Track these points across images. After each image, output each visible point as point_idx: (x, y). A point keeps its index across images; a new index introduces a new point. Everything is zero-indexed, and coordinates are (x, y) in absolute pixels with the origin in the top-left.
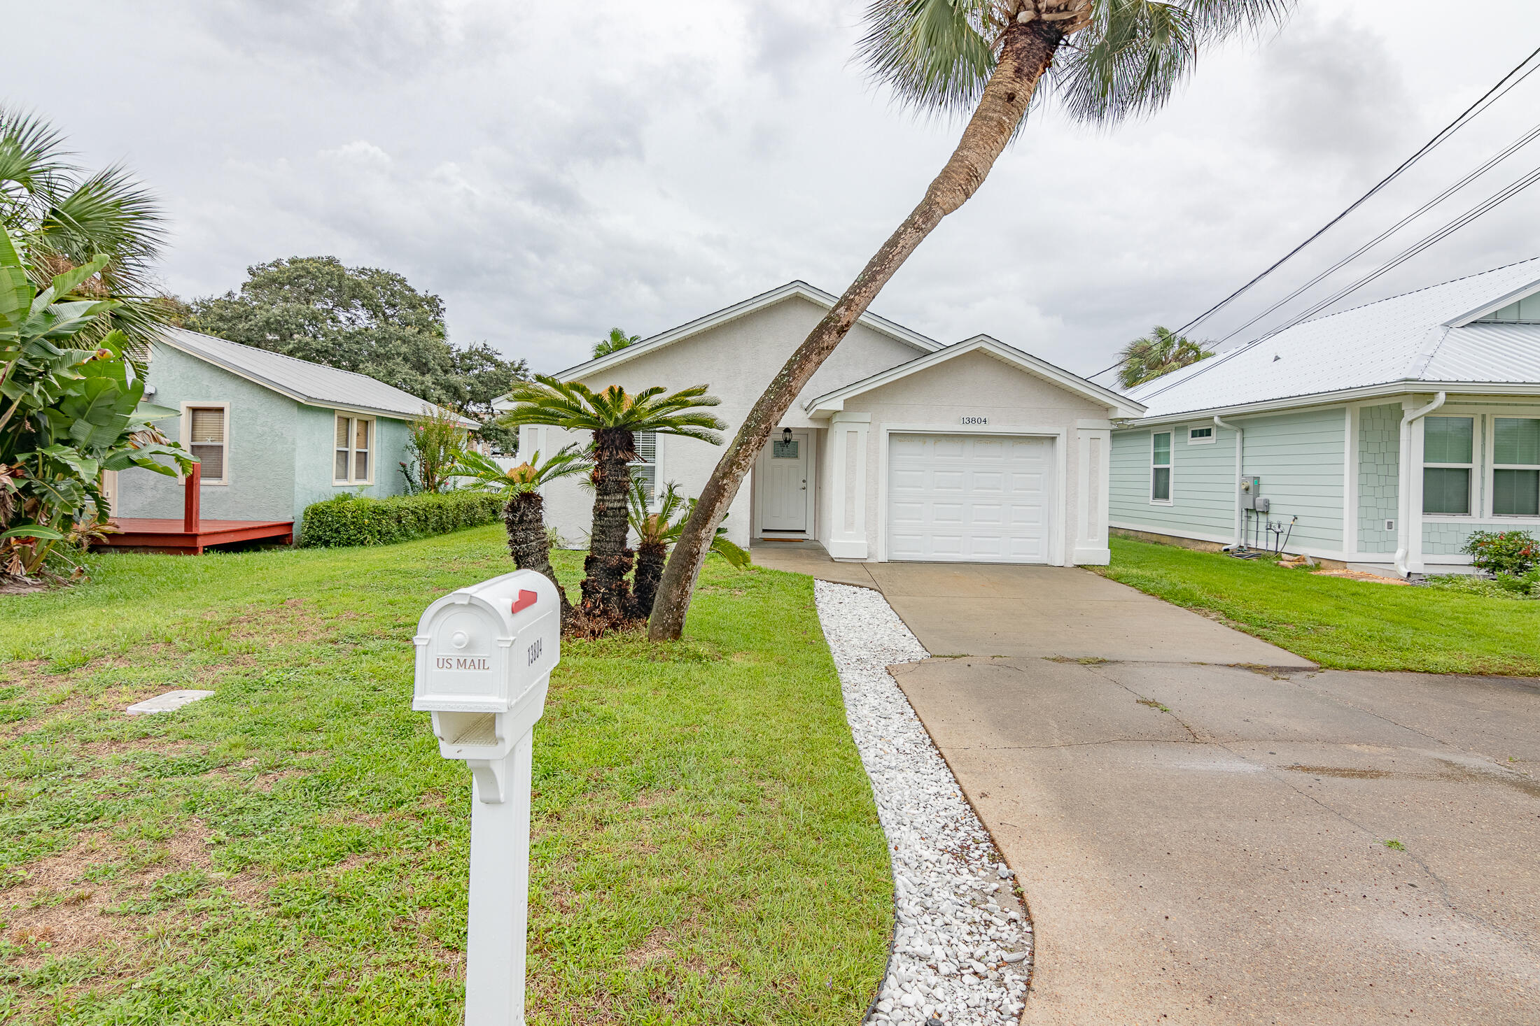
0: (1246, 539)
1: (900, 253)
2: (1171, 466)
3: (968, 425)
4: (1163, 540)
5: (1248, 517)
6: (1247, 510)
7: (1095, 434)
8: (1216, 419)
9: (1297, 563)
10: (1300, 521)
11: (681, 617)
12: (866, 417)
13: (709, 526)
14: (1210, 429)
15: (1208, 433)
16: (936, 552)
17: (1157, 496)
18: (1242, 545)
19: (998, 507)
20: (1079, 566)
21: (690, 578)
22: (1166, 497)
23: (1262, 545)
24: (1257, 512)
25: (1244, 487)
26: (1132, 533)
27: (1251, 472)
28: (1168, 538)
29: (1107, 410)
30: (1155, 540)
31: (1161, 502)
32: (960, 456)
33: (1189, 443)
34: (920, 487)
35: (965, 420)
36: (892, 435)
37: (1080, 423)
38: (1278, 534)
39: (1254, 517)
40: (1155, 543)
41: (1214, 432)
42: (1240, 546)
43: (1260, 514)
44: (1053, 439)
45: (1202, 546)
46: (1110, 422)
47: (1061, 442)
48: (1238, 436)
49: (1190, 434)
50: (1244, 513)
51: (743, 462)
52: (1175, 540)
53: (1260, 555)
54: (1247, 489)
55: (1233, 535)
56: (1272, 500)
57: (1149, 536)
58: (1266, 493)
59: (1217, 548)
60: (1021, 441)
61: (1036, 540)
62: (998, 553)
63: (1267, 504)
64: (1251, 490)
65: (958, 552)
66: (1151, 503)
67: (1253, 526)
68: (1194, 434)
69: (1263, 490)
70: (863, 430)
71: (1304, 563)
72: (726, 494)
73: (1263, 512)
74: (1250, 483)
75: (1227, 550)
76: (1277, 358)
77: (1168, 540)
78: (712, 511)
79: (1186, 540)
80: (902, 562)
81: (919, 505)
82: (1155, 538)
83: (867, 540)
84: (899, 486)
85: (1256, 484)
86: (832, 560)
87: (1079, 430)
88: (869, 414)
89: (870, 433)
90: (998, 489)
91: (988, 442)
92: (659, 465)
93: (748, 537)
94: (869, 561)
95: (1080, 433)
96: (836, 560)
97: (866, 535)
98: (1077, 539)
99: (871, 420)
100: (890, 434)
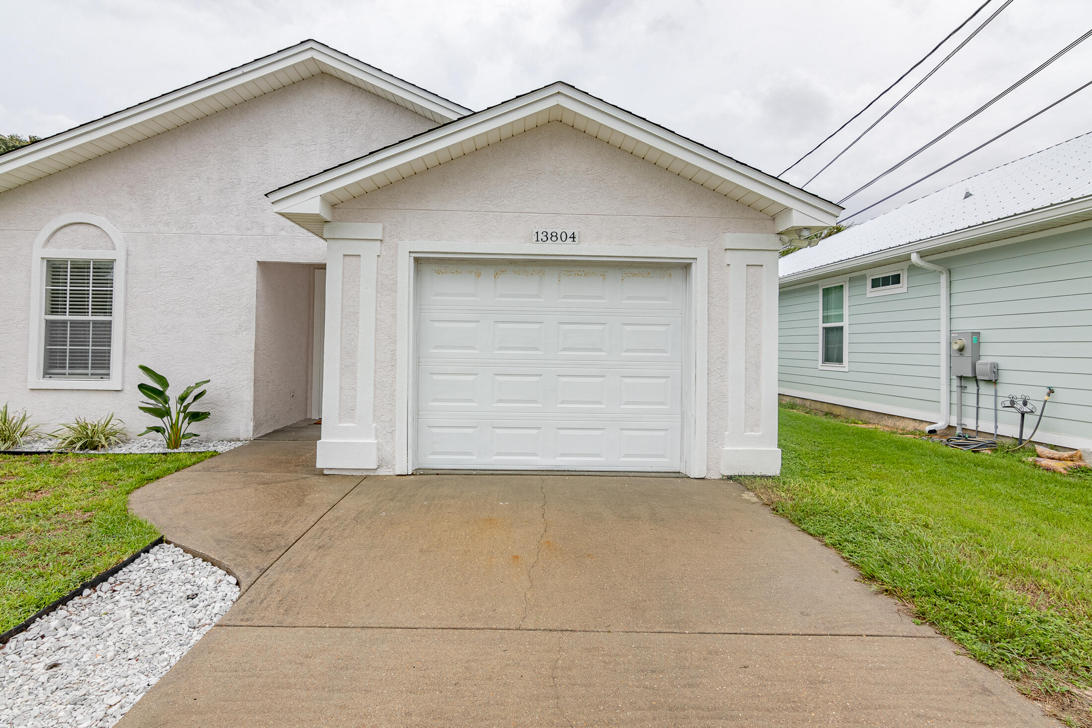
0: (960, 415)
2: (845, 324)
3: (545, 245)
4: (836, 411)
5: (963, 388)
6: (961, 378)
7: (754, 258)
8: (914, 258)
9: (1070, 463)
10: (1059, 395)
12: (375, 230)
14: (899, 275)
15: (896, 279)
16: (498, 454)
17: (827, 359)
18: (954, 424)
19: (600, 380)
20: (730, 478)
22: (840, 360)
23: (986, 426)
24: (977, 380)
25: (956, 347)
26: (798, 401)
27: (965, 325)
28: (843, 409)
29: (773, 218)
30: (826, 410)
31: (832, 367)
32: (536, 296)
33: (869, 295)
34: (473, 348)
35: (541, 236)
36: (419, 262)
37: (731, 239)
38: (1023, 415)
39: (972, 387)
40: (826, 414)
41: (904, 279)
42: (949, 427)
43: (981, 384)
44: (685, 267)
45: (890, 422)
46: (778, 237)
47: (699, 272)
48: (944, 279)
49: (869, 283)
50: (956, 382)
52: (852, 411)
53: (995, 444)
54: (961, 350)
55: (938, 411)
56: (1003, 363)
57: (819, 406)
58: (989, 356)
59: (911, 426)
60: (634, 270)
61: (662, 433)
62: (599, 456)
63: (996, 369)
64: (968, 352)
65: (534, 454)
66: (821, 368)
67: (970, 399)
68: (876, 283)
69: (984, 350)
70: (370, 252)
71: (1082, 464)
73: (989, 381)
74: (966, 341)
75: (933, 432)
76: (968, 195)
77: (843, 412)
79: (867, 414)
81: (471, 378)
82: (826, 409)
83: (377, 437)
84: (437, 347)
85: (975, 341)
86: (321, 473)
87: (728, 252)
88: (380, 225)
89: (380, 259)
90: (600, 350)
91: (582, 273)
92: (117, 318)
93: (252, 424)
94: (382, 472)
95: (729, 257)
96: (326, 472)
97: (376, 429)
98: (725, 431)
99: (383, 236)
100: (416, 260)
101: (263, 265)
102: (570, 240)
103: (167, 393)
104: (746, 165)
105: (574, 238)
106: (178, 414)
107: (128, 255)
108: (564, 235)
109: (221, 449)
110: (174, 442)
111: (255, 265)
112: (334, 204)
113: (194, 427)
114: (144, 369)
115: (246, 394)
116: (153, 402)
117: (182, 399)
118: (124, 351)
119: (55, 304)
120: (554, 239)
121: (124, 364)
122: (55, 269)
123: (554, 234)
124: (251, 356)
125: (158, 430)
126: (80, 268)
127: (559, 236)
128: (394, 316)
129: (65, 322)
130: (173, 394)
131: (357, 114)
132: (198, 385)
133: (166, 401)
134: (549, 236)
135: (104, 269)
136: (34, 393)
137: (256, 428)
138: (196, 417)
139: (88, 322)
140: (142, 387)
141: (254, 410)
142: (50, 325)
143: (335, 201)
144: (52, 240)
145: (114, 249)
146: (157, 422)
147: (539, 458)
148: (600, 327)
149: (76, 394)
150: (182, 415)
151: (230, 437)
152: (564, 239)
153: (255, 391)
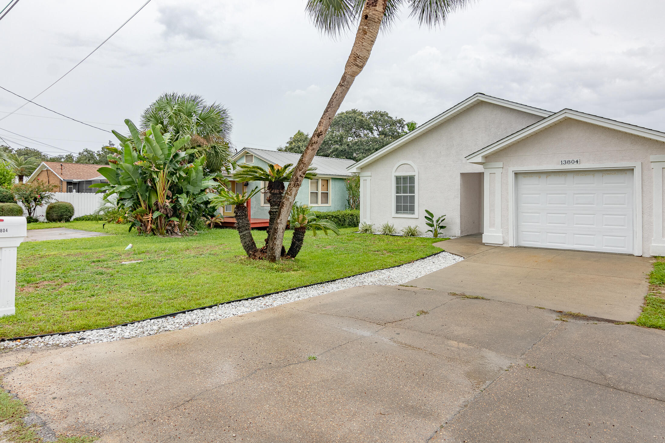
1: (335, 97)
3: (565, 165)
11: (274, 253)
12: (500, 164)
13: (280, 218)
16: (549, 242)
19: (593, 216)
20: (654, 257)
21: (275, 238)
32: (564, 184)
34: (538, 203)
35: (563, 162)
36: (516, 174)
37: (652, 158)
44: (631, 170)
47: (637, 172)
51: (289, 192)
60: (609, 172)
65: (564, 243)
70: (498, 172)
72: (284, 205)
78: (280, 212)
80: (525, 247)
81: (538, 214)
83: (502, 234)
84: (524, 203)
86: (484, 244)
87: (652, 163)
88: (502, 163)
89: (502, 174)
90: (593, 204)
91: (584, 174)
92: (416, 194)
93: (460, 231)
94: (504, 245)
95: (652, 165)
96: (486, 244)
97: (502, 231)
98: (652, 237)
99: (503, 166)
100: (515, 173)
101: (462, 174)
102: (575, 163)
103: (433, 219)
104: (651, 130)
105: (577, 162)
106: (437, 225)
107: (419, 173)
108: (573, 161)
109: (451, 238)
110: (436, 235)
111: (459, 175)
112: (486, 157)
113: (441, 231)
114: (427, 211)
115: (458, 221)
116: (429, 222)
117: (438, 221)
118: (419, 205)
119: (398, 190)
120: (569, 163)
121: (419, 209)
122: (398, 179)
123: (569, 161)
124: (459, 207)
125: (431, 231)
126: (405, 178)
127: (571, 162)
128: (508, 193)
129: (401, 196)
130: (435, 219)
131: (495, 114)
132: (442, 217)
133: (433, 222)
134: (567, 162)
135: (412, 179)
136: (394, 218)
137: (461, 232)
138: (442, 227)
139: (408, 196)
140: (426, 217)
141: (461, 226)
142: (397, 197)
143: (486, 156)
144: (397, 170)
145: (415, 171)
146: (431, 228)
147: (566, 245)
148: (593, 195)
149: (405, 219)
150: (438, 226)
151: (453, 235)
152: (573, 162)
153: (461, 220)
